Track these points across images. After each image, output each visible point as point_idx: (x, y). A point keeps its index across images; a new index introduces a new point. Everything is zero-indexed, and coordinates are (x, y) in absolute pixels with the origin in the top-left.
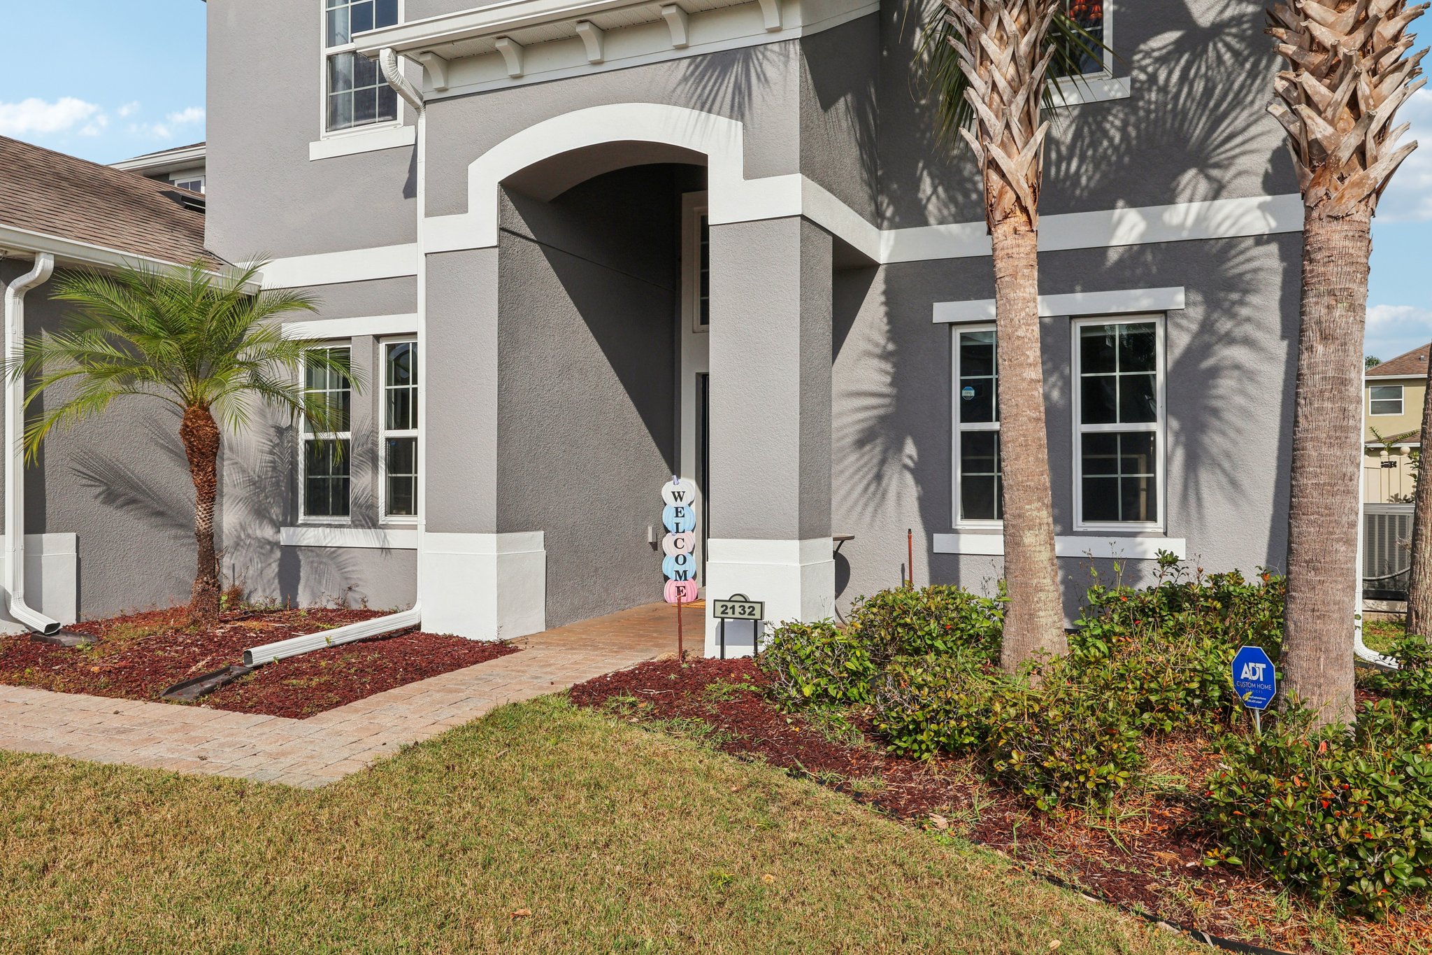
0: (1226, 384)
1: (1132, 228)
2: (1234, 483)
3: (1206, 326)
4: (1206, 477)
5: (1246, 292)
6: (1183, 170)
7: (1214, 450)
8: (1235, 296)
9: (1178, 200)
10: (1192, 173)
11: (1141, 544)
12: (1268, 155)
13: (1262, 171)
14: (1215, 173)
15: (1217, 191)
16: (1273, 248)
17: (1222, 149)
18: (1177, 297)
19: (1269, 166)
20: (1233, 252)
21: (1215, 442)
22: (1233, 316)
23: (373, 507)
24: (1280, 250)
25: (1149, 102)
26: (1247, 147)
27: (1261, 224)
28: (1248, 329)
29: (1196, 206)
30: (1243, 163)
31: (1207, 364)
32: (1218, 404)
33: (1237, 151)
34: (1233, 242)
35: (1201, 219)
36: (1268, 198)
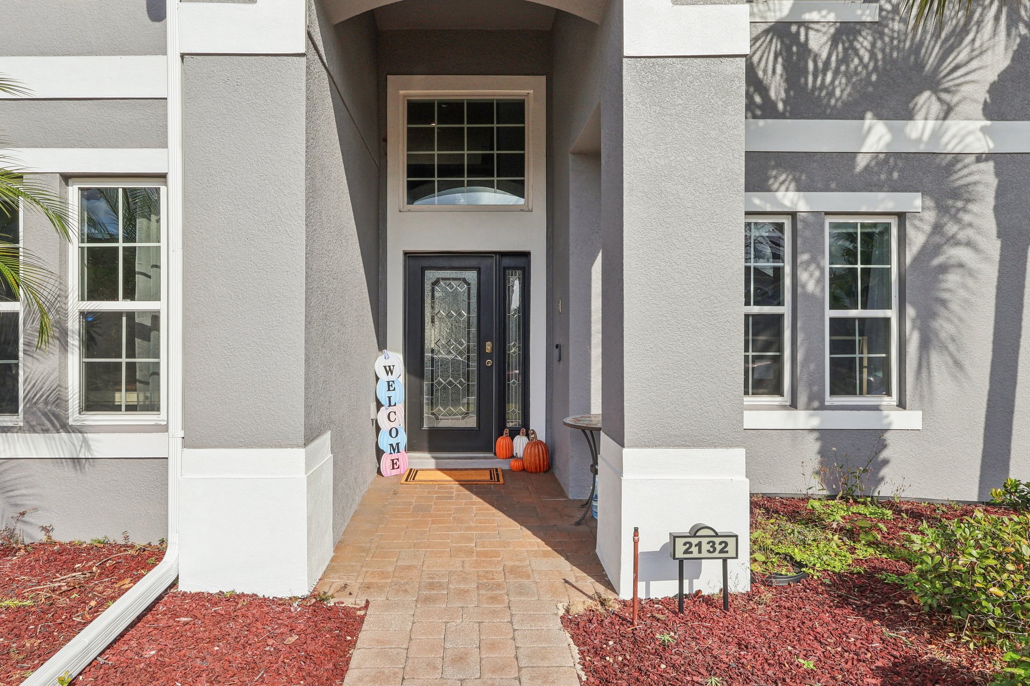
0: (952, 279)
1: (880, 139)
2: (957, 364)
3: (937, 228)
4: (936, 358)
5: (968, 201)
6: (920, 92)
7: (943, 335)
8: (960, 204)
9: (917, 117)
10: (927, 94)
11: (887, 416)
12: (987, 87)
13: (982, 100)
14: (945, 96)
15: (947, 112)
16: (990, 166)
17: (951, 77)
18: (914, 202)
19: (987, 96)
20: (959, 166)
21: (943, 327)
22: (958, 221)
24: (996, 167)
25: (893, 31)
26: (968, 78)
27: (983, 145)
28: (970, 233)
29: (931, 124)
30: (966, 90)
31: (936, 262)
32: (945, 296)
33: (962, 80)
34: (957, 157)
35: (936, 135)
36: (988, 123)
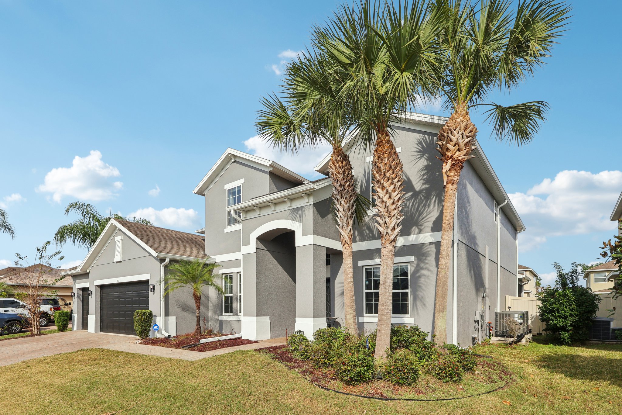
0: (422, 280)
1: (402, 242)
2: (424, 305)
3: (418, 265)
4: (418, 303)
5: (426, 256)
6: (412, 228)
7: (420, 296)
8: (424, 258)
9: (412, 234)
10: (414, 228)
11: (404, 320)
12: (432, 222)
13: (431, 226)
14: (420, 227)
15: (420, 232)
16: (434, 245)
17: (422, 221)
18: (412, 258)
19: (432, 225)
20: (424, 246)
21: (420, 294)
22: (424, 263)
23: (237, 311)
24: (435, 246)
25: (405, 211)
26: (427, 220)
27: (431, 240)
28: (427, 266)
29: (415, 236)
30: (426, 224)
31: (418, 275)
32: (420, 285)
33: (424, 222)
34: (423, 244)
35: (416, 238)
36: (432, 233)
